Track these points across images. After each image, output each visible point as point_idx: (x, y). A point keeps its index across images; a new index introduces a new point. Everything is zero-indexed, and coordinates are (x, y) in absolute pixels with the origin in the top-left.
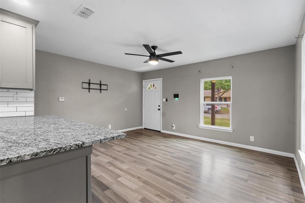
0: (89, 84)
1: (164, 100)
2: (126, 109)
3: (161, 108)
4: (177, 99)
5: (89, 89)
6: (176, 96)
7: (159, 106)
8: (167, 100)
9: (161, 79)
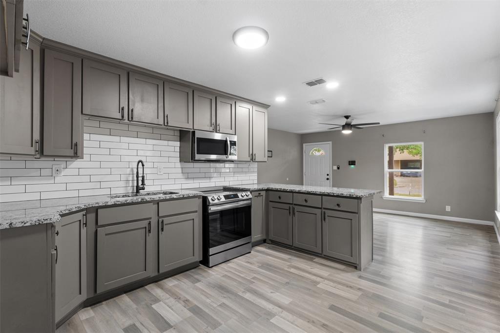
1: (335, 168)
2: (288, 179)
3: (331, 177)
4: (352, 166)
6: (352, 163)
7: (328, 175)
8: (338, 168)
9: (331, 142)
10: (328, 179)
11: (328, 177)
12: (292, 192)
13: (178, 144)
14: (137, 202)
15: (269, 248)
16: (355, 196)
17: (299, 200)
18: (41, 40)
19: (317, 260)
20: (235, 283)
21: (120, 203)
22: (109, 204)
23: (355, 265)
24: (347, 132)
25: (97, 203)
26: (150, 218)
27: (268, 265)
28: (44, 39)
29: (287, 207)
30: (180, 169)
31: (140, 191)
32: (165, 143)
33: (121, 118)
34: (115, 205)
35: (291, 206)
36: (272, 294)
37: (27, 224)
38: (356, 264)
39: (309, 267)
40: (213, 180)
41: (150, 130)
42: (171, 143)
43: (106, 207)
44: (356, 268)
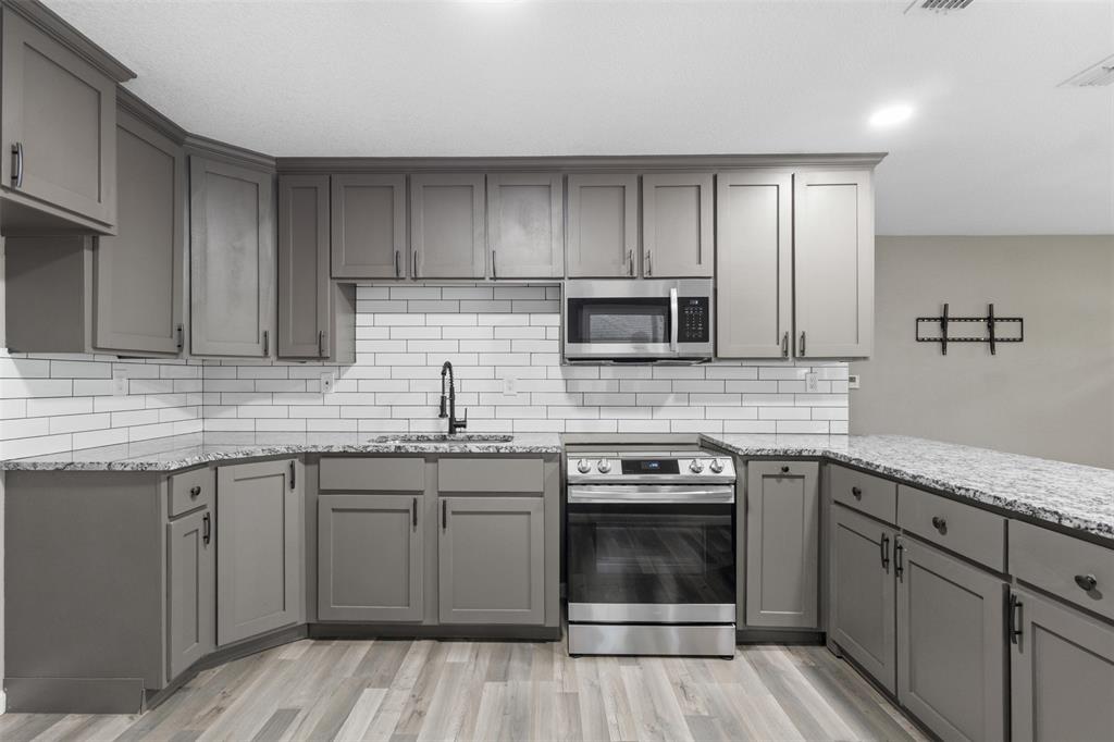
0: (944, 321)
5: (944, 341)
14: (388, 453)
18: (274, 163)
21: (353, 451)
22: (334, 450)
25: (314, 446)
26: (421, 493)
28: (277, 159)
30: (562, 383)
31: (458, 429)
32: (523, 319)
33: (395, 276)
34: (344, 455)
35: (891, 533)
37: (128, 469)
40: (661, 414)
41: (487, 294)
42: (537, 319)
43: (329, 455)
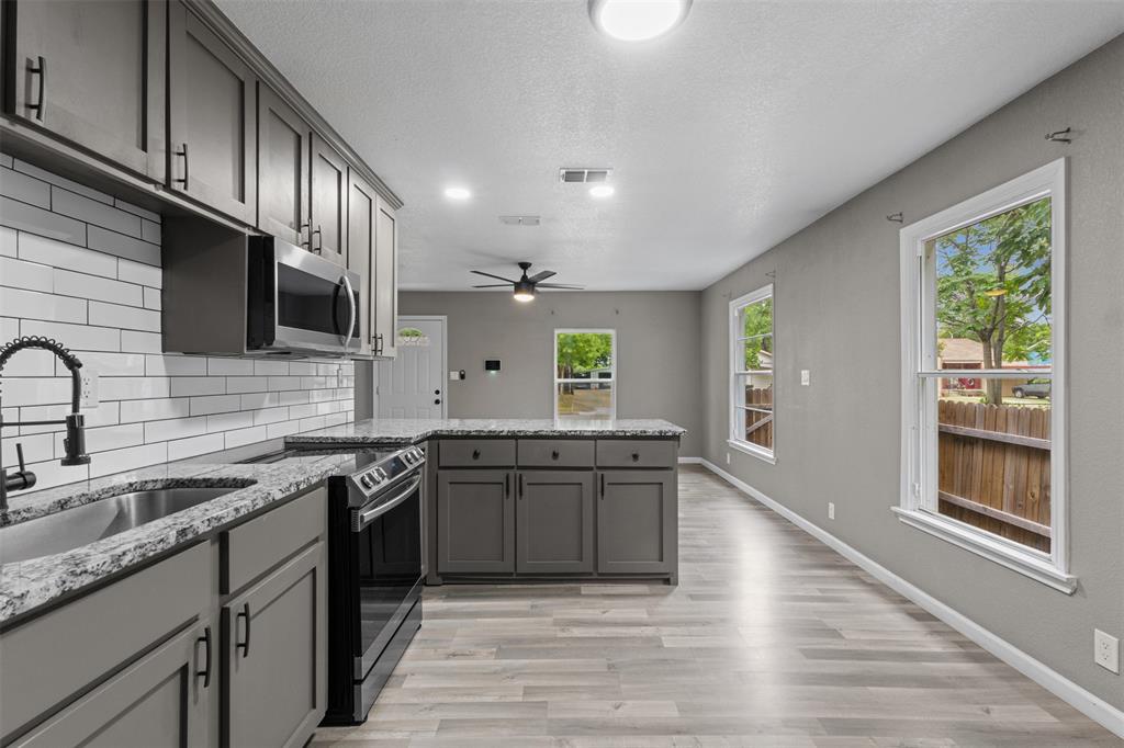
1: (455, 376)
3: (444, 396)
4: (493, 372)
6: (493, 365)
7: (437, 392)
8: (462, 377)
9: (444, 318)
10: (437, 402)
11: (438, 397)
12: (514, 437)
13: (155, 277)
15: (449, 597)
16: (670, 434)
17: (536, 454)
19: (585, 588)
20: (505, 732)
23: (667, 577)
24: (524, 298)
27: (510, 641)
29: (500, 476)
30: (165, 381)
32: (105, 264)
35: (511, 473)
36: (620, 710)
38: (667, 574)
39: (597, 611)
40: (261, 418)
42: (129, 270)
44: (667, 581)
